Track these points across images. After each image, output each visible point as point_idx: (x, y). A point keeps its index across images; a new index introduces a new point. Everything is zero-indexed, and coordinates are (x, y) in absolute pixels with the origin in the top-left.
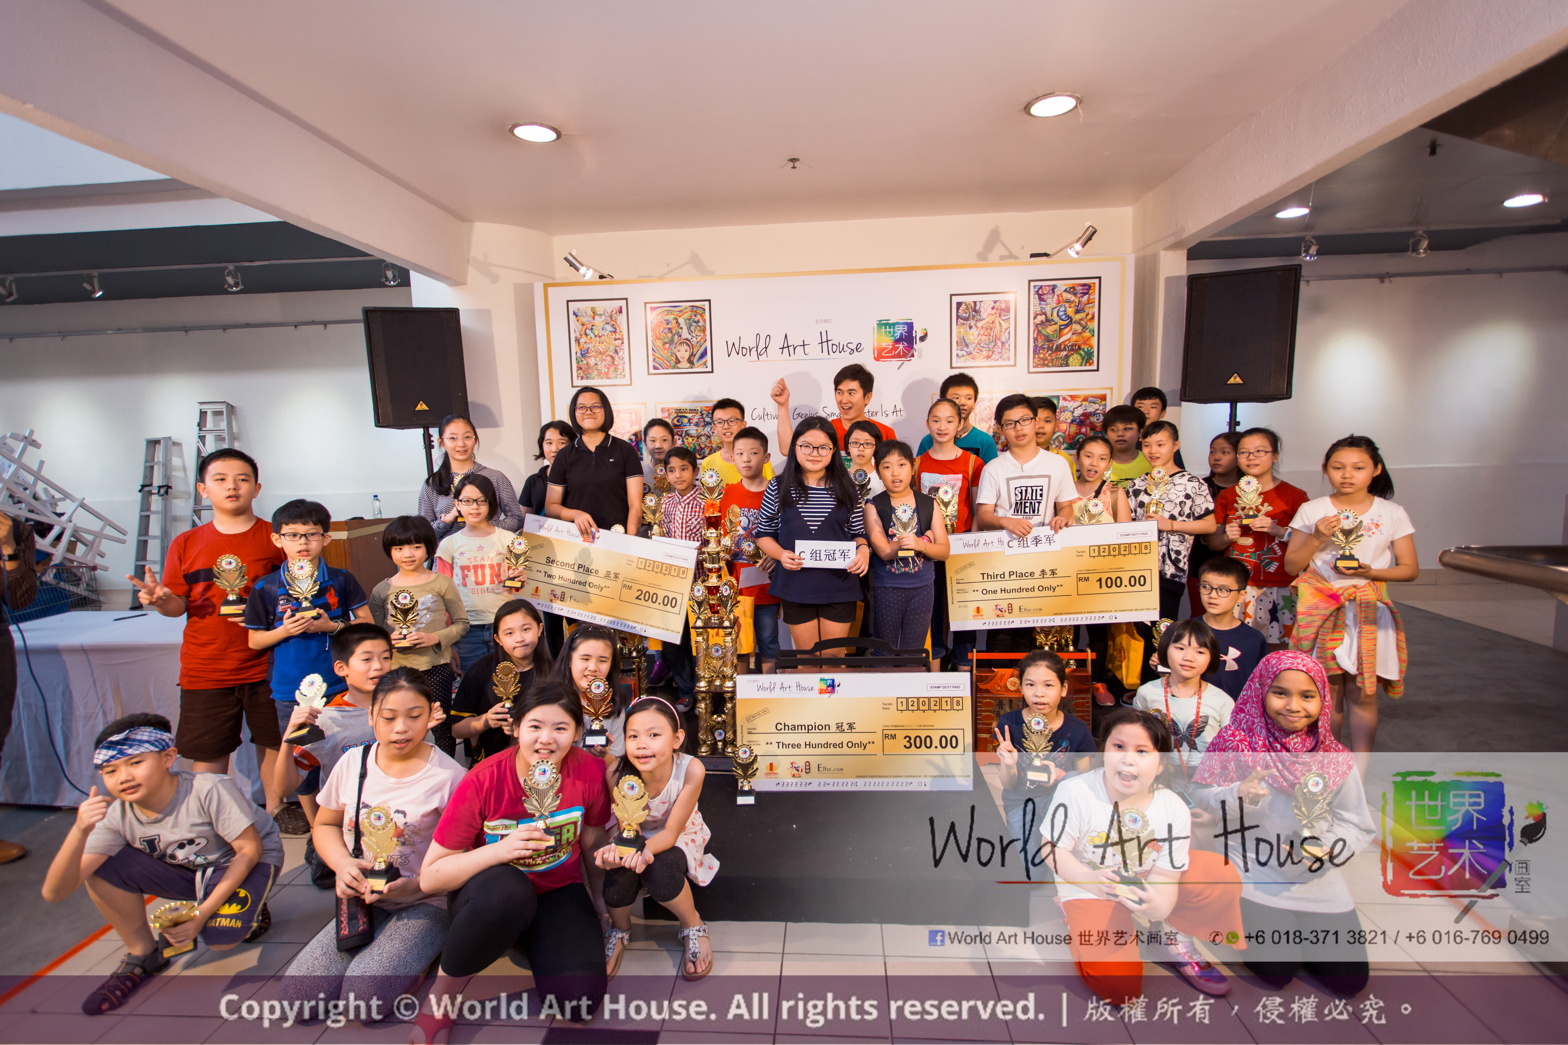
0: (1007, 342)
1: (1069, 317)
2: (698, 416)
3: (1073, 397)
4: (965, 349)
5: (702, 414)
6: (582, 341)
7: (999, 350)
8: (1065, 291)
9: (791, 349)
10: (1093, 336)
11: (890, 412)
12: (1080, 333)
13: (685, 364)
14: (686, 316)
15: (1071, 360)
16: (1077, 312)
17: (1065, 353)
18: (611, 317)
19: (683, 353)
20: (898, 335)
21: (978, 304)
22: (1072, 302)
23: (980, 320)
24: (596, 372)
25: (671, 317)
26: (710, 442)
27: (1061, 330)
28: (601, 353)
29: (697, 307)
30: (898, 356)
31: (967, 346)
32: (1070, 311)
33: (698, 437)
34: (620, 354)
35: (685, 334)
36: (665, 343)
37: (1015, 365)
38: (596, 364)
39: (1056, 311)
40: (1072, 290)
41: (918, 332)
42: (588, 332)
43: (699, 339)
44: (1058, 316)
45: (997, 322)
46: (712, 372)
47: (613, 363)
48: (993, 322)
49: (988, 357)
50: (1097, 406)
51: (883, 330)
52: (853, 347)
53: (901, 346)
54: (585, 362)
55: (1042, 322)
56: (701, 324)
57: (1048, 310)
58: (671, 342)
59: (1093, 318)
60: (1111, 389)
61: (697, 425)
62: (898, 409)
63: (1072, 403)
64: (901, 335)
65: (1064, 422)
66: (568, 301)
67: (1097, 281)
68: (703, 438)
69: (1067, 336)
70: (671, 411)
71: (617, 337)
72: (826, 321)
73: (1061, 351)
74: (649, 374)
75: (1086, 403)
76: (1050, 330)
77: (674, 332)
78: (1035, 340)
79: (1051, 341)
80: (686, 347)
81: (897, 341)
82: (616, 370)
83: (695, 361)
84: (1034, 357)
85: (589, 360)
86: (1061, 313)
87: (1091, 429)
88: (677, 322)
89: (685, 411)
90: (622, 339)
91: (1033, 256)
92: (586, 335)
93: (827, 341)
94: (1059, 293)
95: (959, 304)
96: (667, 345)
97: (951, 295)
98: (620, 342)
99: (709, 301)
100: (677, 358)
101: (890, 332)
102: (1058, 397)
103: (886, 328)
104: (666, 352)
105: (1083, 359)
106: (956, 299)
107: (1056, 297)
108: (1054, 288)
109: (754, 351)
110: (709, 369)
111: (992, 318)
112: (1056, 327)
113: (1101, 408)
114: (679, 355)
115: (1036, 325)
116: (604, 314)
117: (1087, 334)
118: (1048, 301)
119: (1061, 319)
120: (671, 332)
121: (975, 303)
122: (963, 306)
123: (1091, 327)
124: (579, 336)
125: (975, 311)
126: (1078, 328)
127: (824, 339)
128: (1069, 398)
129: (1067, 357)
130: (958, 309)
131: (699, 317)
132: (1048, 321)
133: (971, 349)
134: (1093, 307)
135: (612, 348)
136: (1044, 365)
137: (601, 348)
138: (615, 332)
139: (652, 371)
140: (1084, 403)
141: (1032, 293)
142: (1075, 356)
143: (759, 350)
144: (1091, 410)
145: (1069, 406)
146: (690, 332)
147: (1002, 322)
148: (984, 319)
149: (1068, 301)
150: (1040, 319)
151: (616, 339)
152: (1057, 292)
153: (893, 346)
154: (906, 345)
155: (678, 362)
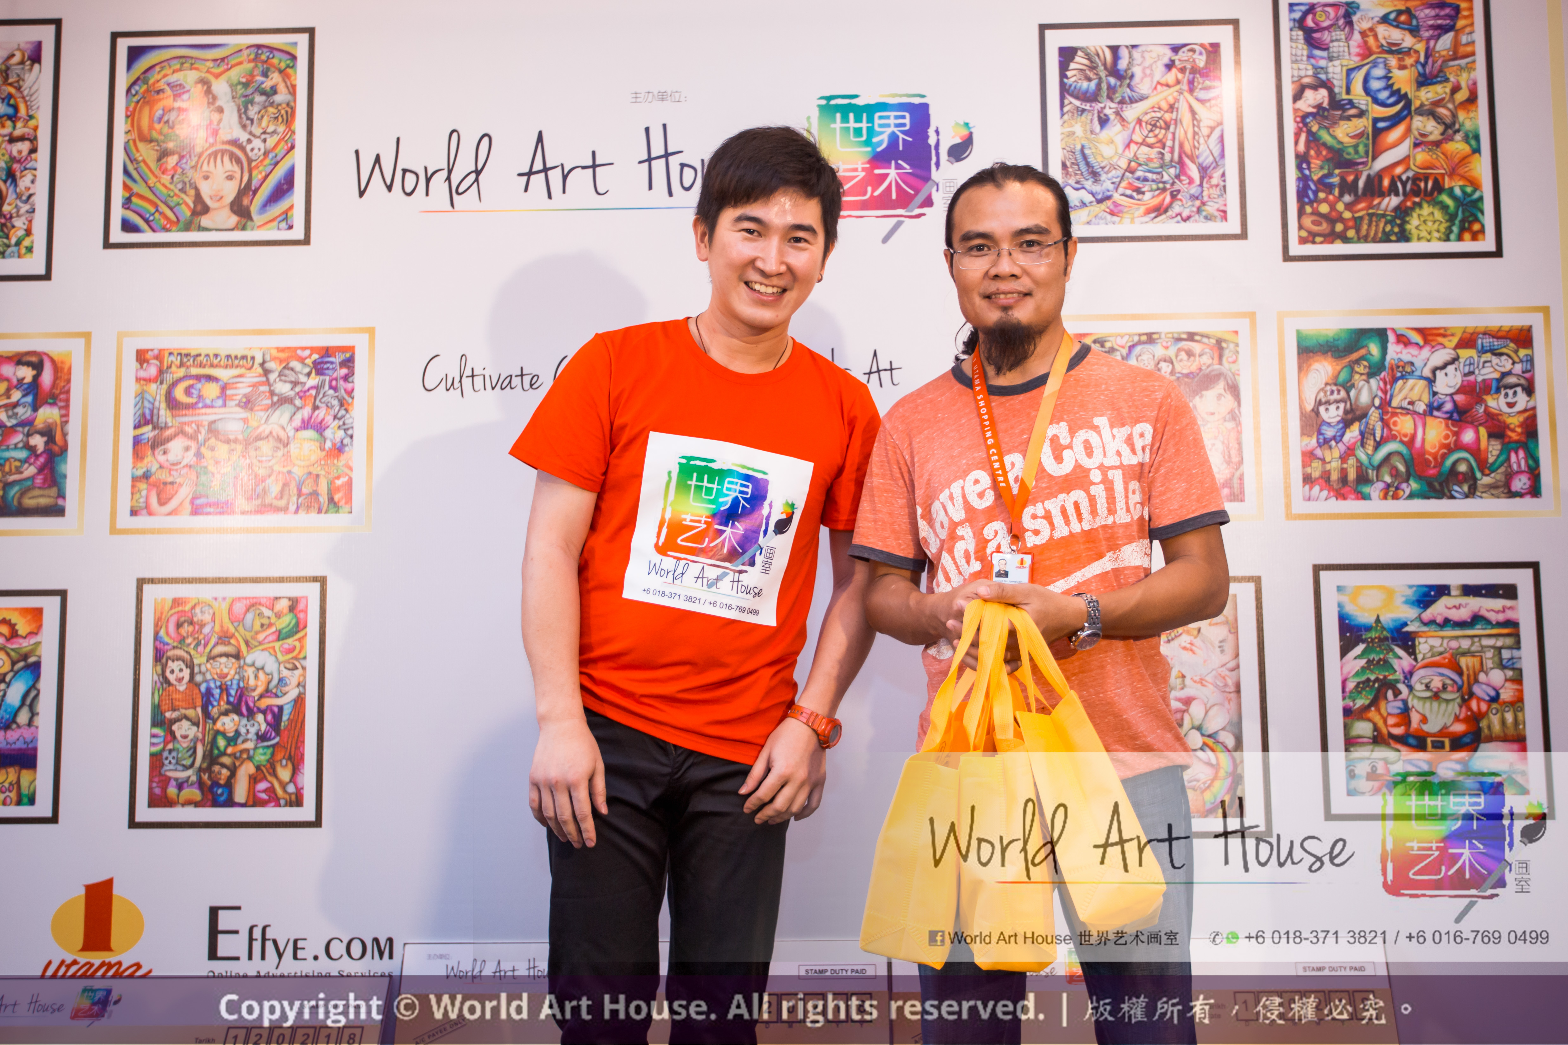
0: (1216, 164)
1: (1400, 96)
2: (254, 376)
3: (1429, 336)
4: (1088, 184)
5: (266, 372)
7: (1194, 190)
8: (1385, 19)
9: (555, 176)
10: (1477, 151)
12: (1437, 144)
14: (237, 73)
15: (1414, 222)
16: (1424, 81)
17: (1394, 201)
20: (882, 140)
21: (1124, 53)
22: (1408, 52)
23: (1133, 101)
25: (188, 77)
27: (1377, 132)
29: (271, 49)
30: (883, 203)
31: (1095, 175)
32: (1403, 79)
34: (24, 183)
35: (230, 128)
36: (165, 154)
37: (1243, 235)
39: (1359, 77)
41: (943, 129)
43: (271, 141)
44: (1367, 90)
45: (1183, 107)
46: (306, 241)
48: (1172, 108)
49: (1159, 210)
50: (1506, 364)
51: (838, 125)
53: (892, 173)
55: (1319, 107)
56: (281, 97)
57: (1336, 72)
58: (184, 150)
59: (1472, 99)
60: (1545, 310)
61: (247, 403)
62: (884, 364)
63: (1426, 352)
64: (893, 139)
65: (1407, 412)
68: (266, 447)
70: (167, 360)
71: (18, 132)
72: (662, 97)
73: (1382, 195)
74: (107, 245)
75: (1472, 353)
77: (195, 121)
78: (1302, 160)
79: (1350, 164)
80: (229, 166)
81: (880, 159)
83: (254, 209)
84: (1301, 213)
86: (1375, 85)
87: (1491, 435)
88: (208, 91)
89: (214, 359)
90: (33, 140)
93: (667, 155)
94: (1366, 25)
95: (1067, 54)
96: (172, 161)
97: (1043, 28)
98: (25, 146)
99: (311, 31)
100: (198, 197)
101: (858, 132)
102: (1381, 334)
103: (845, 119)
104: (166, 179)
105: (1452, 218)
106: (1056, 40)
107: (1357, 36)
108: (1348, 12)
109: (438, 181)
110: (298, 233)
111: (1170, 94)
113: (1518, 368)
115: (1303, 119)
117: (1458, 146)
118: (1335, 47)
119: (1376, 101)
121: (1115, 49)
122: (1080, 60)
123: (1468, 125)
125: (1114, 72)
126: (1431, 128)
127: (658, 149)
128: (1416, 338)
129: (1402, 213)
130: (1063, 67)
131: (275, 78)
133: (1106, 184)
134: (1470, 68)
136: (1331, 237)
138: (13, 118)
139: (117, 235)
140: (1465, 353)
141: (1285, 23)
142: (1426, 209)
143: (455, 179)
144: (1487, 373)
145: (1418, 363)
146: (245, 120)
147: (1196, 106)
148: (1143, 98)
149: (1393, 49)
150: (1314, 98)
151: (12, 140)
152: (1361, 23)
153: (869, 171)
154: (908, 169)
155: (201, 208)
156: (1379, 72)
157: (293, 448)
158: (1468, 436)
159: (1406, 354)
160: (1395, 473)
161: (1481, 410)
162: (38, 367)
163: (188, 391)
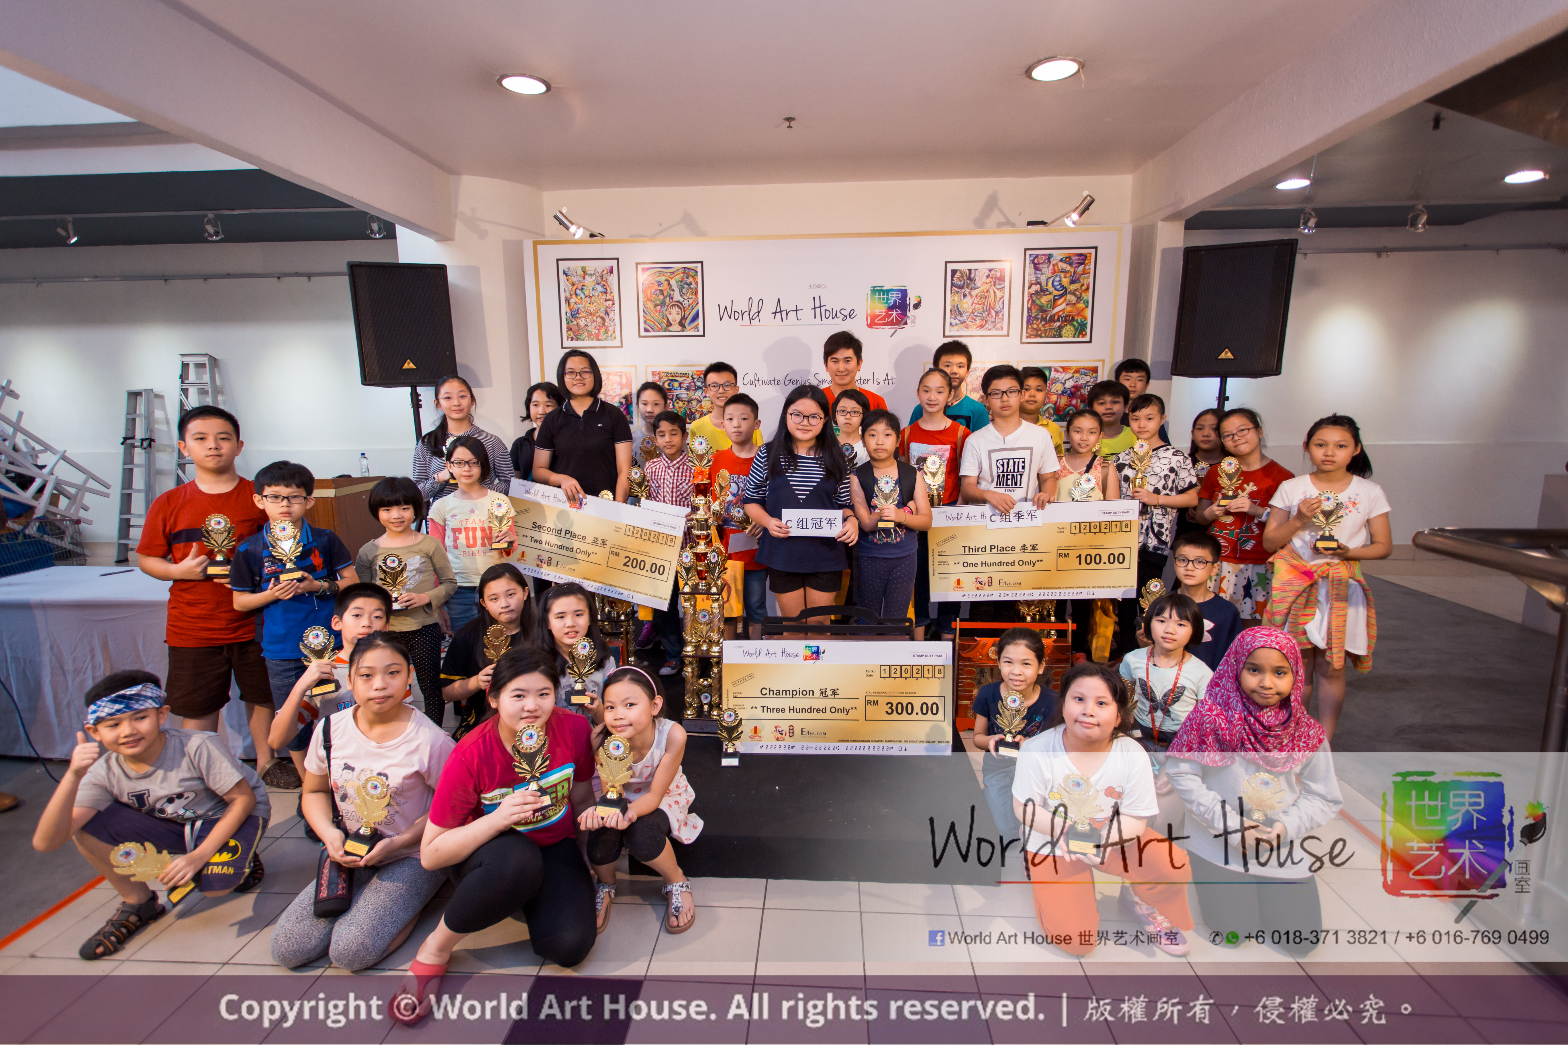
0: (1001, 311)
1: (1064, 288)
2: (689, 380)
3: (1065, 369)
4: (959, 317)
5: (693, 379)
6: (572, 301)
7: (993, 320)
8: (1061, 260)
9: (784, 314)
10: (1087, 307)
11: (881, 381)
12: (1074, 304)
13: (676, 327)
14: (678, 277)
15: (1064, 331)
16: (1072, 282)
17: (1058, 324)
18: (602, 277)
19: (675, 315)
20: (891, 302)
21: (973, 272)
22: (1068, 272)
23: (975, 289)
24: (586, 334)
25: (662, 279)
26: (701, 407)
27: (1055, 300)
28: (591, 314)
29: (689, 269)
30: (891, 323)
31: (961, 314)
32: (1065, 281)
33: (689, 401)
34: (611, 315)
35: (677, 297)
36: (656, 305)
37: (1008, 335)
38: (587, 325)
39: (1051, 281)
40: (1068, 260)
41: (912, 300)
42: (578, 292)
43: (691, 301)
44: (1053, 285)
45: (991, 291)
46: (704, 335)
47: (604, 324)
48: (988, 291)
49: (981, 326)
50: (1088, 378)
51: (877, 297)
52: (846, 313)
53: (894, 313)
54: (575, 323)
55: (1036, 291)
56: (693, 286)
57: (1043, 279)
58: (663, 304)
59: (1088, 289)
60: (1103, 361)
61: (688, 389)
62: (890, 377)
63: (1063, 375)
64: (895, 302)
66: (558, 260)
67: (1093, 251)
68: (694, 403)
69: (1061, 307)
70: (663, 374)
71: (608, 298)
72: (819, 286)
73: (1055, 322)
74: (640, 336)
75: (1078, 375)
76: (1044, 300)
77: (665, 294)
78: (1029, 309)
79: (1045, 311)
80: (677, 310)
81: (891, 308)
82: (606, 331)
83: (686, 324)
84: (1027, 328)
85: (579, 321)
86: (1056, 283)
87: (1081, 401)
88: (669, 284)
89: (675, 375)
90: (613, 300)
91: (1030, 223)
92: (576, 295)
93: (820, 307)
94: (1055, 262)
95: (954, 272)
96: (659, 308)
97: (946, 263)
98: (610, 303)
99: (702, 263)
100: (668, 321)
101: (883, 299)
103: (879, 295)
104: (657, 314)
105: (1076, 330)
106: (951, 267)
107: (1051, 266)
108: (1049, 257)
109: (746, 315)
110: (701, 333)
111: (987, 287)
112: (1051, 297)
114: (670, 318)
115: (1031, 295)
116: (594, 274)
117: (1081, 305)
118: (1044, 270)
119: (1056, 289)
120: (663, 294)
121: (970, 270)
122: (958, 274)
123: (1085, 298)
124: (569, 296)
125: (970, 279)
126: (1073, 299)
127: (817, 305)
128: (1061, 370)
129: (1060, 328)
130: (952, 277)
131: (691, 279)
132: (1043, 291)
133: (965, 318)
134: (1088, 278)
135: (603, 309)
136: (1037, 336)
137: (592, 308)
138: (606, 293)
139: (643, 333)
140: (1076, 375)
141: (1028, 261)
142: (1068, 327)
143: (751, 315)
144: (1082, 382)
145: (1061, 378)
146: (682, 294)
147: (996, 291)
148: (978, 288)
149: (1063, 271)
150: (1036, 288)
151: (606, 300)
152: (1053, 261)
153: (887, 313)
154: (900, 312)
155: (669, 324)
156: (1057, 279)
157: (703, 403)
158: (1074, 402)
159: (1057, 375)
160: (1050, 414)
161: (1079, 393)
162: (621, 376)
163: (669, 385)
